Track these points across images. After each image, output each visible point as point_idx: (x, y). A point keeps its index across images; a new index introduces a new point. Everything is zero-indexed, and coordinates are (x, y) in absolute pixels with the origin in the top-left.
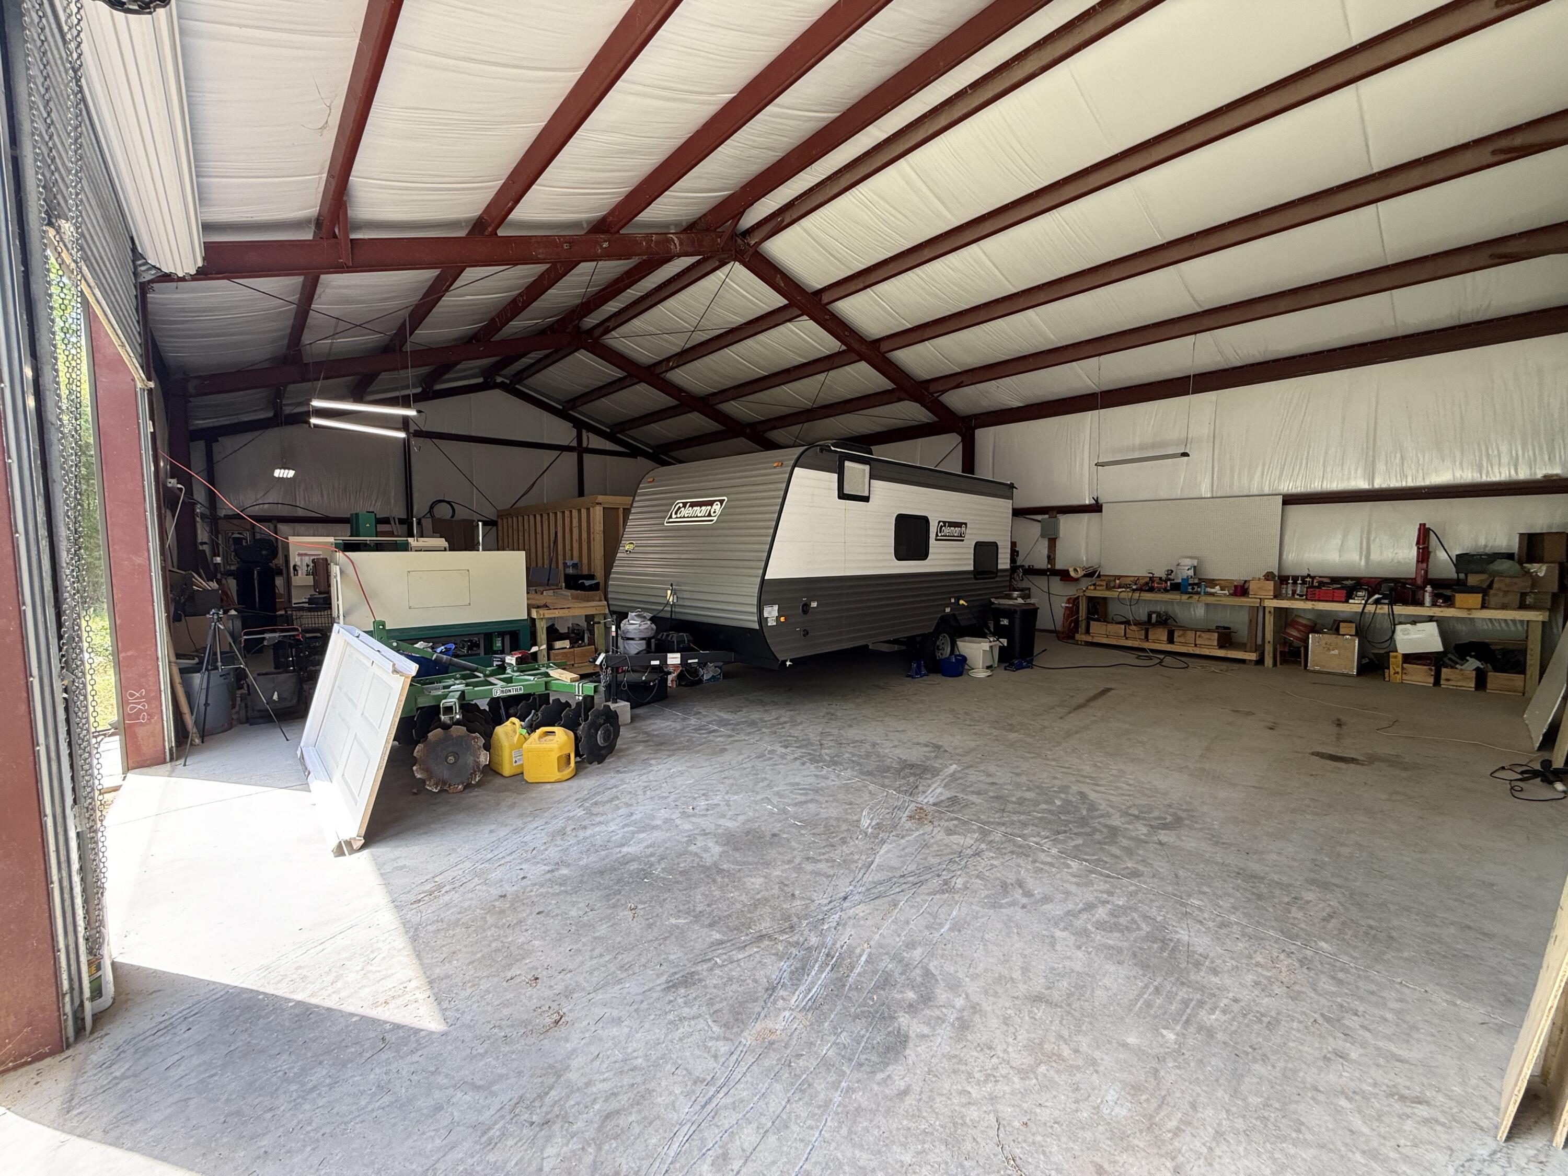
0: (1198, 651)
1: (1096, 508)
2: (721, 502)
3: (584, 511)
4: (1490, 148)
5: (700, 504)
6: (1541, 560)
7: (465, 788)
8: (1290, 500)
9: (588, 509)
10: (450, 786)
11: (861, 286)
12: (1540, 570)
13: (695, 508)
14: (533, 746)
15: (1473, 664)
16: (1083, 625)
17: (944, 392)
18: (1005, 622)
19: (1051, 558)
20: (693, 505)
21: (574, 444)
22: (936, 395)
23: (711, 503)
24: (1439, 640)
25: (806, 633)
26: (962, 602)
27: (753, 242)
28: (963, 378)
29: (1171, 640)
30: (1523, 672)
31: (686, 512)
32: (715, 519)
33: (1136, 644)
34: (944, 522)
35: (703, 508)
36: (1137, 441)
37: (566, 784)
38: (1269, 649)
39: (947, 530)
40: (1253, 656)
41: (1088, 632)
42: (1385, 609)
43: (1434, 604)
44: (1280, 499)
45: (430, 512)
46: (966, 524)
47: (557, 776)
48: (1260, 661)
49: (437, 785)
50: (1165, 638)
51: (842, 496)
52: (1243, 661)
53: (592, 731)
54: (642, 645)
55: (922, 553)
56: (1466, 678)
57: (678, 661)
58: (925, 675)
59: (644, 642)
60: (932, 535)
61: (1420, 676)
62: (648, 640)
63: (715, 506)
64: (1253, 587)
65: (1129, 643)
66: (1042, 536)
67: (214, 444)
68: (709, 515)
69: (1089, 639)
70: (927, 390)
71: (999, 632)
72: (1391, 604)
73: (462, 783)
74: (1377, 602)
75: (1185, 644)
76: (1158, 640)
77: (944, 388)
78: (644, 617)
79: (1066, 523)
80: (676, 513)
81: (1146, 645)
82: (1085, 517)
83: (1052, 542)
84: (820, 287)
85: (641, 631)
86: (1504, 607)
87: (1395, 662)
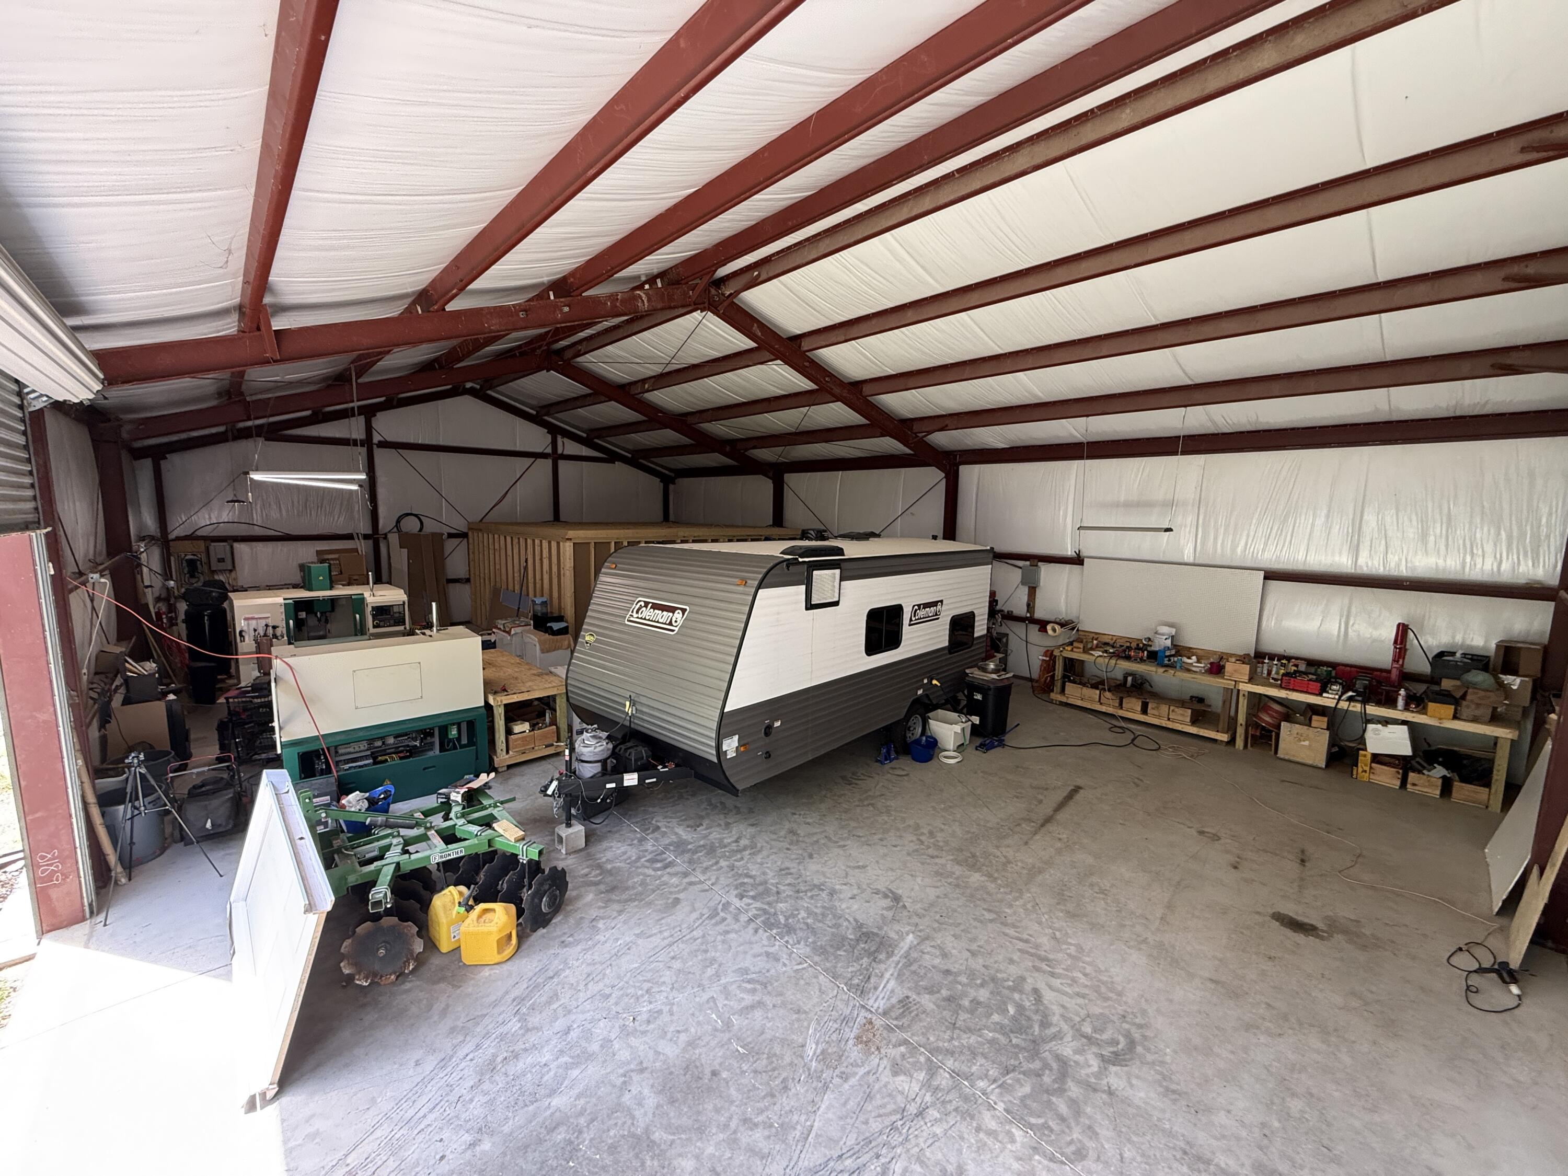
0: (1170, 725)
1: (1077, 560)
2: (684, 611)
3: (554, 544)
4: (1503, 273)
5: (663, 608)
6: (1515, 673)
7: (397, 977)
8: (1271, 576)
9: (558, 544)
10: (381, 977)
11: (843, 338)
12: (1514, 682)
13: (656, 611)
14: (471, 929)
15: (1439, 771)
16: (1058, 684)
17: (930, 433)
18: (979, 697)
19: (1030, 606)
20: (655, 607)
21: (549, 450)
22: (920, 435)
23: (672, 610)
24: (1408, 743)
25: (768, 755)
26: (935, 682)
27: (728, 293)
28: (948, 422)
29: (1144, 711)
30: (1488, 785)
31: (648, 613)
32: (677, 629)
33: (1110, 710)
34: (919, 606)
35: (665, 613)
36: (1122, 499)
37: (505, 967)
38: (1240, 731)
39: (921, 613)
40: (1224, 737)
41: (1063, 691)
42: (1357, 707)
43: (1407, 708)
44: (1262, 574)
45: (396, 526)
46: (941, 601)
47: (498, 958)
48: (1232, 741)
49: (366, 978)
50: (1139, 708)
51: (810, 606)
52: (1215, 741)
53: (536, 900)
54: (596, 769)
55: (894, 641)
56: (1431, 785)
57: (635, 782)
58: (894, 759)
59: (599, 764)
60: (906, 621)
61: (1388, 778)
62: (604, 762)
63: (676, 615)
64: (1229, 667)
65: (1103, 709)
66: (1023, 583)
67: (162, 462)
68: (670, 624)
69: (1064, 699)
70: (911, 429)
71: (971, 709)
72: (1365, 702)
73: (395, 973)
74: (1350, 699)
75: (1159, 717)
76: (1132, 709)
77: (927, 429)
78: (600, 738)
79: (1045, 570)
80: (637, 612)
81: (1121, 713)
82: (1068, 567)
83: (1032, 591)
84: (799, 332)
85: (596, 754)
86: (1475, 720)
87: (1364, 759)
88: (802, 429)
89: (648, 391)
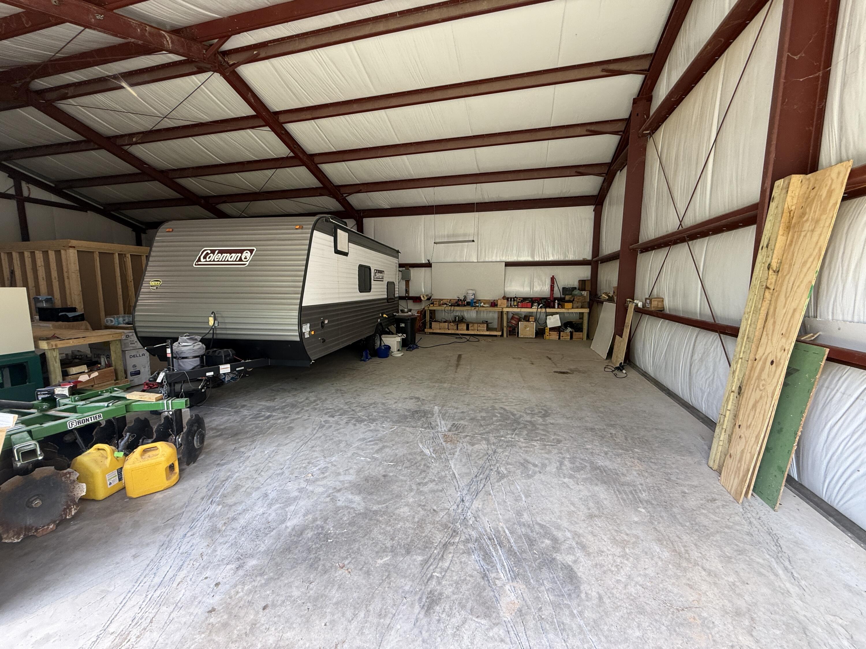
0: (479, 333)
1: (428, 265)
2: (251, 251)
4: (585, 128)
5: (230, 252)
6: (585, 290)
7: (57, 525)
8: (508, 264)
10: (37, 529)
11: (310, 117)
12: (585, 293)
13: (224, 255)
14: (137, 464)
15: (569, 330)
16: (428, 324)
17: (350, 194)
18: (403, 325)
19: (407, 291)
20: (221, 252)
21: (12, 192)
22: (345, 195)
23: (240, 252)
24: (559, 321)
25: (324, 341)
26: (385, 316)
27: (231, 63)
28: (361, 188)
29: (468, 329)
30: (582, 331)
31: (216, 257)
32: (247, 263)
33: (453, 332)
34: (377, 270)
35: (233, 255)
36: (446, 233)
37: (176, 488)
38: (505, 329)
39: (378, 275)
40: (499, 333)
41: (431, 327)
42: (544, 310)
43: (558, 308)
44: (504, 264)
46: (384, 272)
48: (502, 335)
49: (18, 535)
50: (465, 328)
51: (337, 252)
52: (496, 336)
54: (196, 362)
55: (369, 288)
56: (568, 335)
57: (229, 370)
58: (370, 358)
59: (198, 359)
60: (372, 277)
61: (554, 336)
62: (201, 357)
63: (244, 254)
64: (499, 303)
65: (450, 332)
66: (402, 279)
68: (241, 260)
69: (431, 331)
70: (339, 191)
71: (399, 331)
72: (545, 308)
73: (54, 522)
74: (541, 308)
75: (473, 330)
76: (462, 330)
77: (349, 192)
78: (196, 339)
79: (413, 272)
80: (205, 257)
81: (457, 332)
82: (423, 269)
83: (407, 282)
84: (278, 110)
85: (195, 351)
86: (577, 308)
87: (547, 331)
88: (265, 189)
89: (136, 143)
